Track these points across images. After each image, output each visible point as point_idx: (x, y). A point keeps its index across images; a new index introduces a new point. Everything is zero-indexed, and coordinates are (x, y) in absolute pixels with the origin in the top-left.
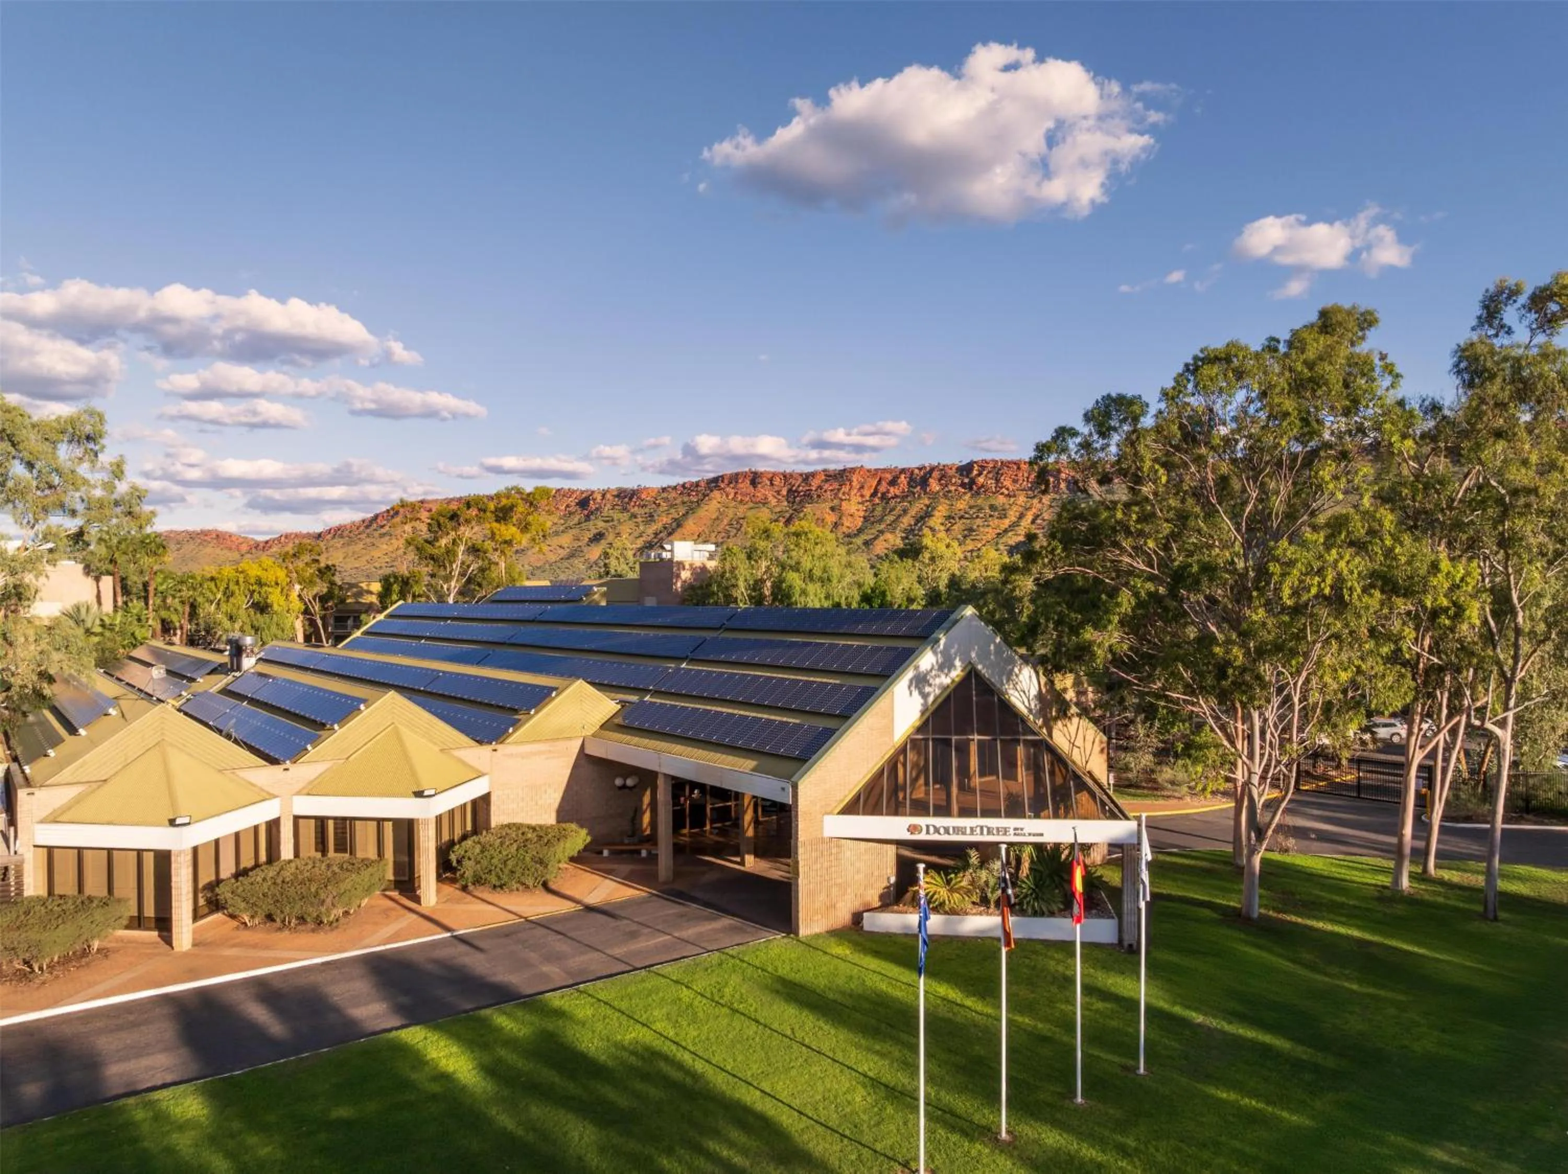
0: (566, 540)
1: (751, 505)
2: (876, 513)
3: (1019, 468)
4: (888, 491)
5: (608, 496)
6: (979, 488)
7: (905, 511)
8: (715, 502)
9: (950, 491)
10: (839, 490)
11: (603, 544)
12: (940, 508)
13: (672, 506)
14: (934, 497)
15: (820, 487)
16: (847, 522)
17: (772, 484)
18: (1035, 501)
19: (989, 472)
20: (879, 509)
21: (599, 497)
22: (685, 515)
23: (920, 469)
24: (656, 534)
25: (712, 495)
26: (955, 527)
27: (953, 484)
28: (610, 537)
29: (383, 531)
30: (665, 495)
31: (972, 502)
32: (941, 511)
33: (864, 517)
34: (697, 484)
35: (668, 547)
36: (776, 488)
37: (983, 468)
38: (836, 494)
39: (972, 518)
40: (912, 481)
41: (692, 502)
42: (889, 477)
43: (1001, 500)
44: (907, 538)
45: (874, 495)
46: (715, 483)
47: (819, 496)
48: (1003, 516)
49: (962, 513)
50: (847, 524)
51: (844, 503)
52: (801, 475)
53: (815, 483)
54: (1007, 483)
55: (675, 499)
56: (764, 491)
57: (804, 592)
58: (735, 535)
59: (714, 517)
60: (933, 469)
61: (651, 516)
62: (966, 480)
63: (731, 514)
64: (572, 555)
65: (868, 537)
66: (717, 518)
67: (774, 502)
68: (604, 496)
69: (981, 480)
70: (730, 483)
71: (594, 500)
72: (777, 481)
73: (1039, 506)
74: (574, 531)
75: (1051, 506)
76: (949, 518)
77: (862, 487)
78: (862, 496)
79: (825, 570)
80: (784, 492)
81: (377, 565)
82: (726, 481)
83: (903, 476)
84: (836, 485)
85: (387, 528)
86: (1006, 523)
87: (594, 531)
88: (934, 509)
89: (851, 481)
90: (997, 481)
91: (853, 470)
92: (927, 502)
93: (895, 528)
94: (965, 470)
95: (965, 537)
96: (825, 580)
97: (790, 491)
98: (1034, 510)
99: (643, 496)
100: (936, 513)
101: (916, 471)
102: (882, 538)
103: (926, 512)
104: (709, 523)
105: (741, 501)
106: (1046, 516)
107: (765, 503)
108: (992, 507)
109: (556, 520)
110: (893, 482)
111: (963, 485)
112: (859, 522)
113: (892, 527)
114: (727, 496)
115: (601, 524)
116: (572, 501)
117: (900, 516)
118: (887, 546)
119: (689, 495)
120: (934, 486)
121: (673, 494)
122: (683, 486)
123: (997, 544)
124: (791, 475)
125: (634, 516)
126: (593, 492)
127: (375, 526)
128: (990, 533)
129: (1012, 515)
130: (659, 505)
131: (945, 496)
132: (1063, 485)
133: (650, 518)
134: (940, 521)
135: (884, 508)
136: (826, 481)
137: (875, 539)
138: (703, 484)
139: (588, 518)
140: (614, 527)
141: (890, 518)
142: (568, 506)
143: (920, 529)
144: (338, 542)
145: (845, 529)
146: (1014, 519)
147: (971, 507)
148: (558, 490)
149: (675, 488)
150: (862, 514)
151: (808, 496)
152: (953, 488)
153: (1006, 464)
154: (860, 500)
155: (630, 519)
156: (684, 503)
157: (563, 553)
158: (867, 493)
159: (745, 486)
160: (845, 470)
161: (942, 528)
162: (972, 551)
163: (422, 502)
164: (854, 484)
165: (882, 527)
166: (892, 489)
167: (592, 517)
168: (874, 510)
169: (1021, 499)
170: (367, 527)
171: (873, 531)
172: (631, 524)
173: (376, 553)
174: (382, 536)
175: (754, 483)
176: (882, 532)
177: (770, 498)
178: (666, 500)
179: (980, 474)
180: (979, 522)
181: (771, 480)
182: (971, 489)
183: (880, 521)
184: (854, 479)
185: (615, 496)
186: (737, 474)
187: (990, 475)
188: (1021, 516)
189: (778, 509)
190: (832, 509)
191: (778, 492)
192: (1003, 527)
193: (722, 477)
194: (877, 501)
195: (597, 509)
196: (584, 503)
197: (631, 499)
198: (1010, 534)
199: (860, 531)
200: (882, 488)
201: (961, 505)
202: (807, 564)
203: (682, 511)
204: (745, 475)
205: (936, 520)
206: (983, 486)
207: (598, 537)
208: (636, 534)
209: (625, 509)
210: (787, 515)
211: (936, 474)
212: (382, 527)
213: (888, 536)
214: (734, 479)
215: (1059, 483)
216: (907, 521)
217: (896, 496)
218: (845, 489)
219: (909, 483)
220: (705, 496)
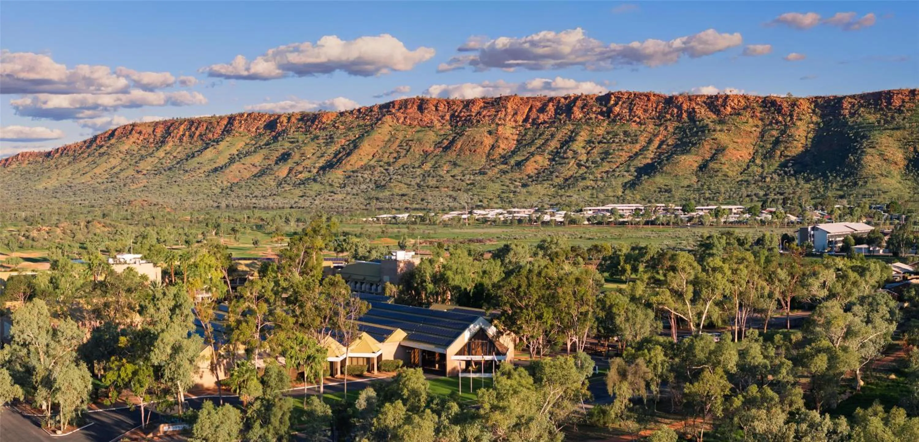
0: (257, 159)
1: (418, 128)
2: (528, 137)
3: (649, 100)
4: (538, 117)
5: (293, 119)
6: (616, 116)
7: (552, 136)
8: (387, 126)
9: (591, 119)
10: (495, 116)
11: (290, 163)
12: (582, 133)
13: (349, 129)
14: (578, 123)
15: (479, 113)
16: (503, 145)
17: (437, 110)
18: (662, 128)
19: (624, 102)
20: (530, 133)
21: (286, 121)
22: (361, 137)
23: (565, 98)
24: (336, 155)
25: (384, 119)
26: (595, 151)
27: (594, 113)
28: (296, 157)
29: (102, 150)
30: (342, 119)
31: (609, 129)
32: (583, 136)
33: (518, 141)
34: (371, 109)
35: (394, 254)
36: (441, 114)
37: (618, 99)
38: (493, 120)
39: (608, 142)
40: (558, 110)
41: (366, 126)
42: (539, 104)
43: (634, 127)
44: (553, 160)
45: (526, 120)
46: (386, 108)
47: (478, 121)
48: (635, 141)
49: (600, 138)
50: (502, 146)
51: (500, 128)
52: (462, 102)
53: (475, 109)
54: (639, 112)
55: (352, 122)
56: (430, 116)
57: (453, 280)
58: (405, 156)
59: (386, 139)
60: (577, 98)
61: (331, 137)
62: (605, 109)
63: (400, 136)
64: (262, 173)
65: (519, 159)
66: (389, 140)
67: (438, 125)
68: (289, 119)
69: (617, 109)
70: (400, 108)
71: (281, 123)
72: (441, 107)
73: (665, 133)
74: (265, 151)
75: (674, 133)
76: (589, 142)
77: (516, 114)
78: (516, 121)
79: (462, 270)
80: (448, 117)
81: (99, 180)
82: (397, 107)
83: (551, 104)
84: (493, 111)
85: (105, 148)
86: (638, 147)
87: (282, 151)
88: (577, 134)
89: (506, 108)
90: (631, 110)
91: (507, 98)
92: (571, 127)
93: (544, 151)
94: (604, 100)
95: (602, 159)
96: (463, 273)
97: (452, 116)
98: (660, 136)
99: (324, 120)
100: (579, 138)
101: (563, 100)
102: (533, 159)
103: (570, 137)
104: (382, 144)
105: (410, 125)
106: (670, 142)
107: (430, 126)
108: (626, 133)
109: (248, 141)
110: (542, 110)
111: (602, 113)
112: (513, 145)
113: (541, 149)
114: (398, 120)
115: (287, 145)
116: (261, 124)
117: (548, 140)
118: (537, 166)
119: (364, 119)
120: (578, 114)
121: (350, 119)
122: (359, 110)
123: (629, 166)
124: (454, 102)
125: (317, 137)
126: (279, 116)
127: (94, 146)
128: (625, 156)
129: (642, 140)
130: (338, 128)
131: (587, 123)
132: (685, 115)
133: (330, 140)
134: (582, 145)
135: (535, 133)
136: (485, 107)
137: (527, 159)
138: (376, 109)
139: (275, 139)
140: (299, 148)
141: (539, 142)
142: (258, 128)
143: (565, 152)
144: (65, 160)
145: (501, 151)
146: (644, 143)
147: (608, 133)
148: (249, 115)
149: (351, 112)
150: (516, 137)
151: (468, 121)
152: (593, 116)
153: (637, 96)
154: (513, 124)
155: (312, 140)
156: (359, 126)
157: (255, 171)
158: (520, 118)
159: (413, 110)
160: (500, 98)
161: (584, 151)
162: (607, 172)
163: (134, 125)
164: (509, 111)
165: (533, 149)
166: (541, 116)
167: (280, 139)
168: (525, 135)
169: (651, 127)
170: (88, 147)
171: (525, 153)
172: (314, 145)
173: (97, 171)
174: (101, 155)
175: (421, 108)
176: (532, 154)
177: (436, 122)
178: (343, 123)
179: (616, 104)
180: (614, 145)
181: (436, 107)
182: (609, 117)
183: (530, 144)
184: (509, 106)
185: (299, 120)
186: (406, 101)
187: (625, 105)
188: (650, 142)
189: (442, 132)
190: (490, 133)
191: (443, 117)
192: (634, 150)
193: (393, 103)
194: (528, 126)
195: (284, 131)
196: (271, 125)
197: (313, 122)
198: (640, 157)
199: (514, 153)
200: (533, 115)
201: (601, 131)
202: (454, 267)
203: (357, 133)
204: (413, 101)
205: (578, 145)
206: (618, 114)
207: (285, 157)
208: (318, 154)
209: (307, 132)
210: (451, 138)
211: (579, 103)
212: (101, 147)
213: (538, 158)
214: (404, 104)
215: (682, 113)
216: (554, 144)
217: (545, 122)
218: (501, 115)
219: (556, 110)
220: (378, 119)
